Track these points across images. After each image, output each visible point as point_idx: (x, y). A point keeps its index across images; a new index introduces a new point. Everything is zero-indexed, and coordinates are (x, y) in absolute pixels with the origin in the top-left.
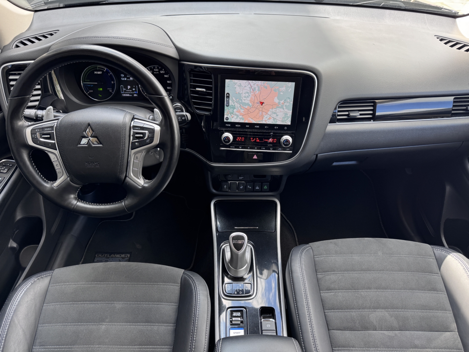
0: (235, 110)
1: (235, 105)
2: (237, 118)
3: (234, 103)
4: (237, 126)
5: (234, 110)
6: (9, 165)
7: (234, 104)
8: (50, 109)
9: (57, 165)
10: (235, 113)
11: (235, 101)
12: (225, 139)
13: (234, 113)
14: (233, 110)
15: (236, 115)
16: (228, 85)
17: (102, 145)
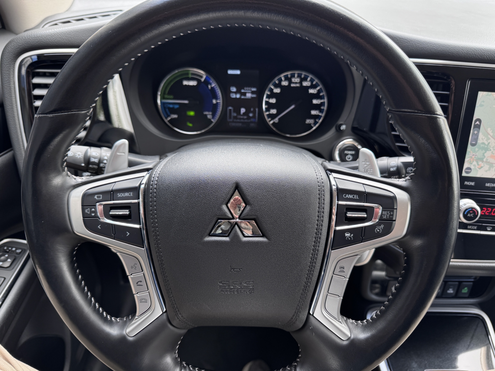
0: (488, 154)
1: (489, 143)
2: (489, 169)
3: (489, 139)
4: (488, 185)
5: (486, 152)
6: (16, 250)
7: (489, 141)
8: (124, 144)
9: (139, 283)
10: (487, 159)
11: (492, 134)
12: (469, 212)
13: (485, 160)
14: (484, 154)
15: (487, 162)
16: (482, 103)
17: (267, 238)
